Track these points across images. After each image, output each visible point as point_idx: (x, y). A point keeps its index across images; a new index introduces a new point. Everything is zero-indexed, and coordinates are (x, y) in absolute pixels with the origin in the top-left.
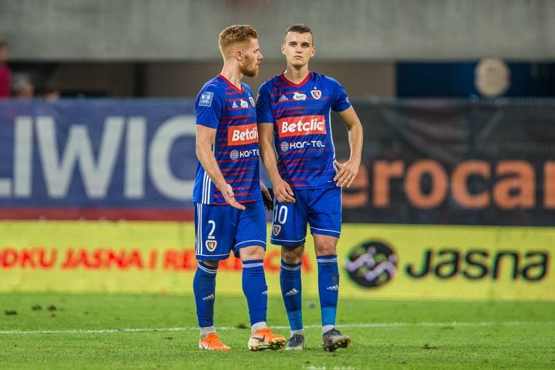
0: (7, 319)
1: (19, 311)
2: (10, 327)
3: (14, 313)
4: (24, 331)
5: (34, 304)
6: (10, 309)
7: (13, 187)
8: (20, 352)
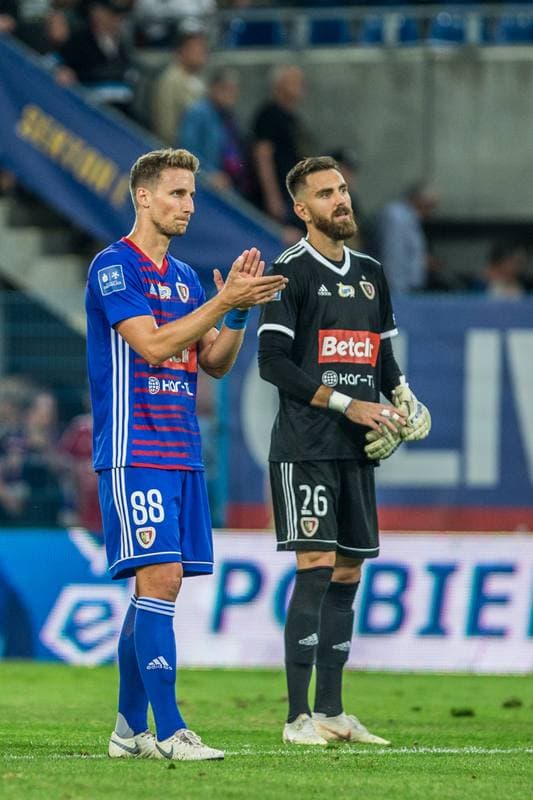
0: (457, 725)
1: (479, 711)
2: (463, 741)
3: (468, 713)
4: (489, 748)
5: (507, 696)
6: (460, 705)
7: (463, 467)
8: (482, 790)
